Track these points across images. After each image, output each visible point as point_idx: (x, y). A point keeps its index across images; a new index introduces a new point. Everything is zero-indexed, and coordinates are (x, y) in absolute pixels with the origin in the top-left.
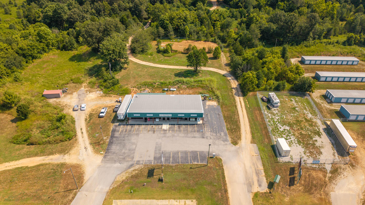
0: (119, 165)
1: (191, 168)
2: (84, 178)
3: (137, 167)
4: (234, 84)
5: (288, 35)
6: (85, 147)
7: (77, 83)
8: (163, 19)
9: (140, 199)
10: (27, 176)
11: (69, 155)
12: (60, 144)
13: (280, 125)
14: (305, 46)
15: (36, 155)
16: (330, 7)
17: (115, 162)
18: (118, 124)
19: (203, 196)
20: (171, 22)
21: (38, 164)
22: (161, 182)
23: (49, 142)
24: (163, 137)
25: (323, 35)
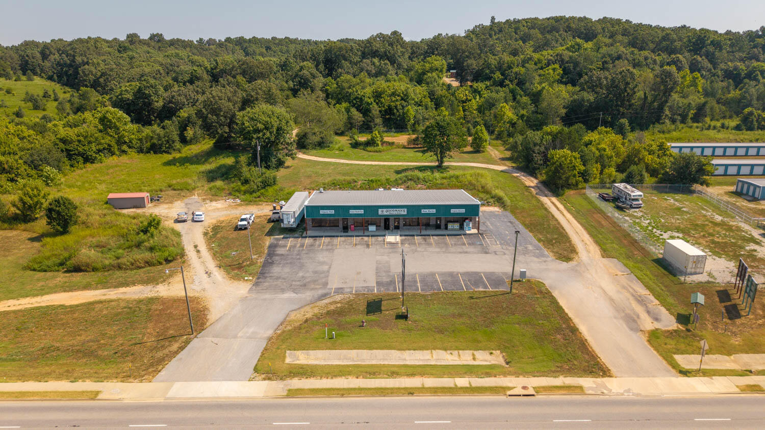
0: (295, 295)
1: (472, 298)
2: (208, 317)
3: (338, 298)
4: (531, 182)
5: (621, 109)
6: (207, 271)
7: (182, 190)
8: (359, 97)
9: (355, 348)
10: (61, 319)
11: (166, 285)
12: (144, 269)
13: (659, 232)
14: (659, 132)
15: (87, 287)
16: (688, 79)
17: (283, 291)
18: (282, 236)
19: (518, 343)
20: (377, 101)
21: (92, 300)
22: (402, 321)
23: (119, 267)
24: (390, 253)
25: (690, 115)
